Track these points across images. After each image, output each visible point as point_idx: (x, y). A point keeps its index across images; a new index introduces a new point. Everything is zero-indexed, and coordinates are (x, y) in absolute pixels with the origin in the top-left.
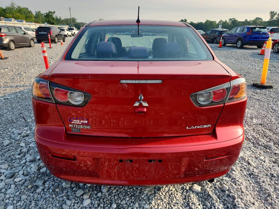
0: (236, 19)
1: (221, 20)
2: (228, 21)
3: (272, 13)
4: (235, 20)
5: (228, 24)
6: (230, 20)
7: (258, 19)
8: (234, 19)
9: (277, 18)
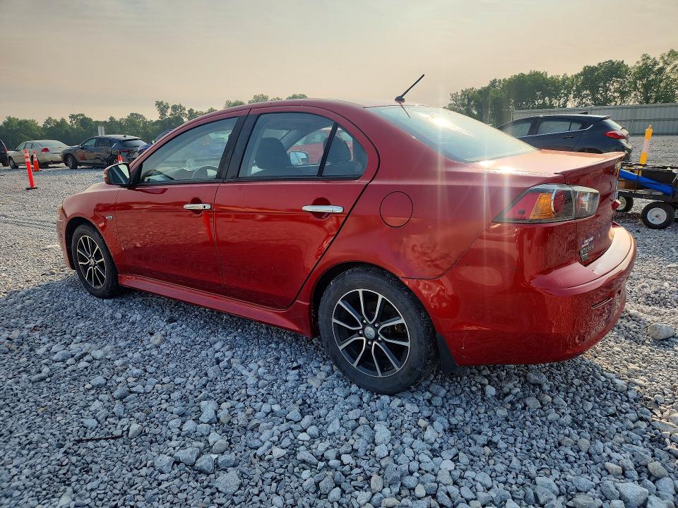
0: (87, 116)
1: (50, 118)
2: (68, 121)
3: (159, 104)
4: (85, 119)
5: (71, 128)
6: (72, 117)
7: (134, 116)
8: (82, 115)
9: (172, 114)
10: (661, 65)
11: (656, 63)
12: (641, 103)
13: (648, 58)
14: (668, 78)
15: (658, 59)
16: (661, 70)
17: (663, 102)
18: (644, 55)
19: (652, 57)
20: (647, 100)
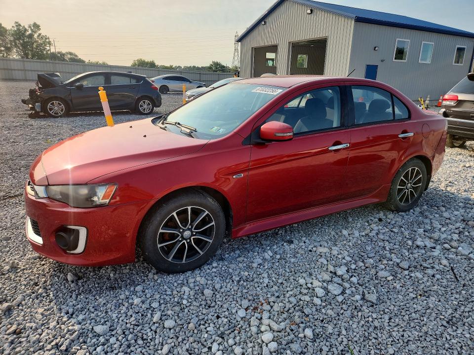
10: (30, 32)
11: (26, 30)
12: (22, 57)
13: (20, 25)
14: (36, 42)
15: (27, 27)
16: (31, 36)
17: (37, 59)
18: (16, 23)
19: (22, 25)
20: (26, 55)
